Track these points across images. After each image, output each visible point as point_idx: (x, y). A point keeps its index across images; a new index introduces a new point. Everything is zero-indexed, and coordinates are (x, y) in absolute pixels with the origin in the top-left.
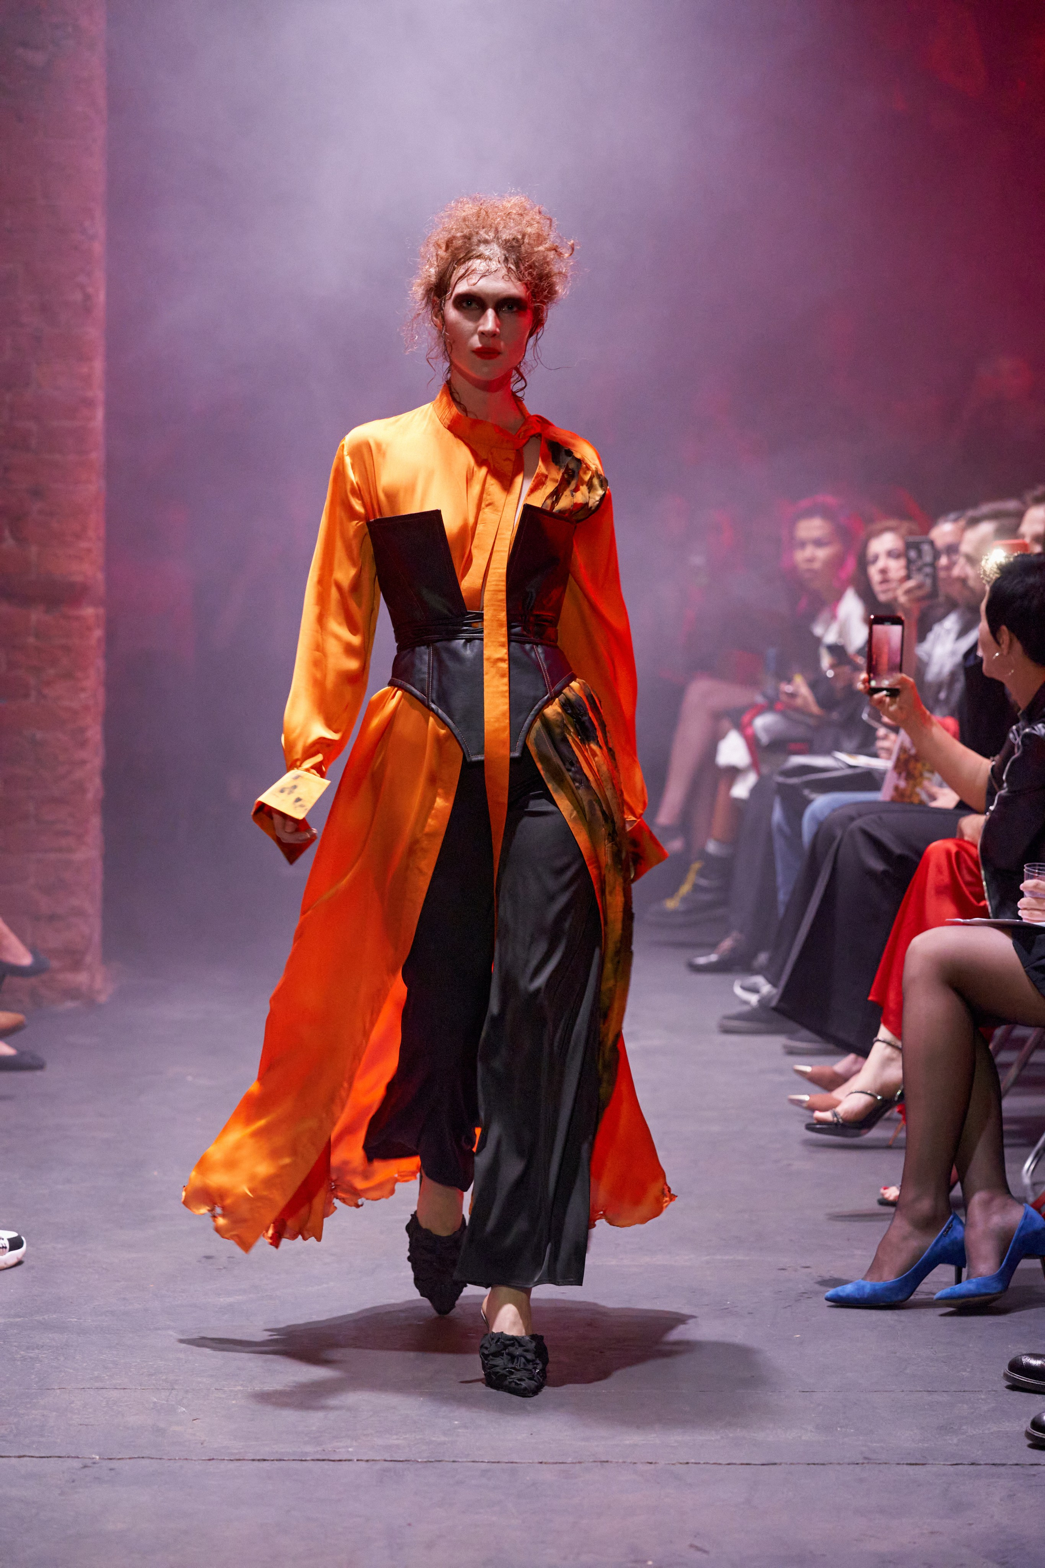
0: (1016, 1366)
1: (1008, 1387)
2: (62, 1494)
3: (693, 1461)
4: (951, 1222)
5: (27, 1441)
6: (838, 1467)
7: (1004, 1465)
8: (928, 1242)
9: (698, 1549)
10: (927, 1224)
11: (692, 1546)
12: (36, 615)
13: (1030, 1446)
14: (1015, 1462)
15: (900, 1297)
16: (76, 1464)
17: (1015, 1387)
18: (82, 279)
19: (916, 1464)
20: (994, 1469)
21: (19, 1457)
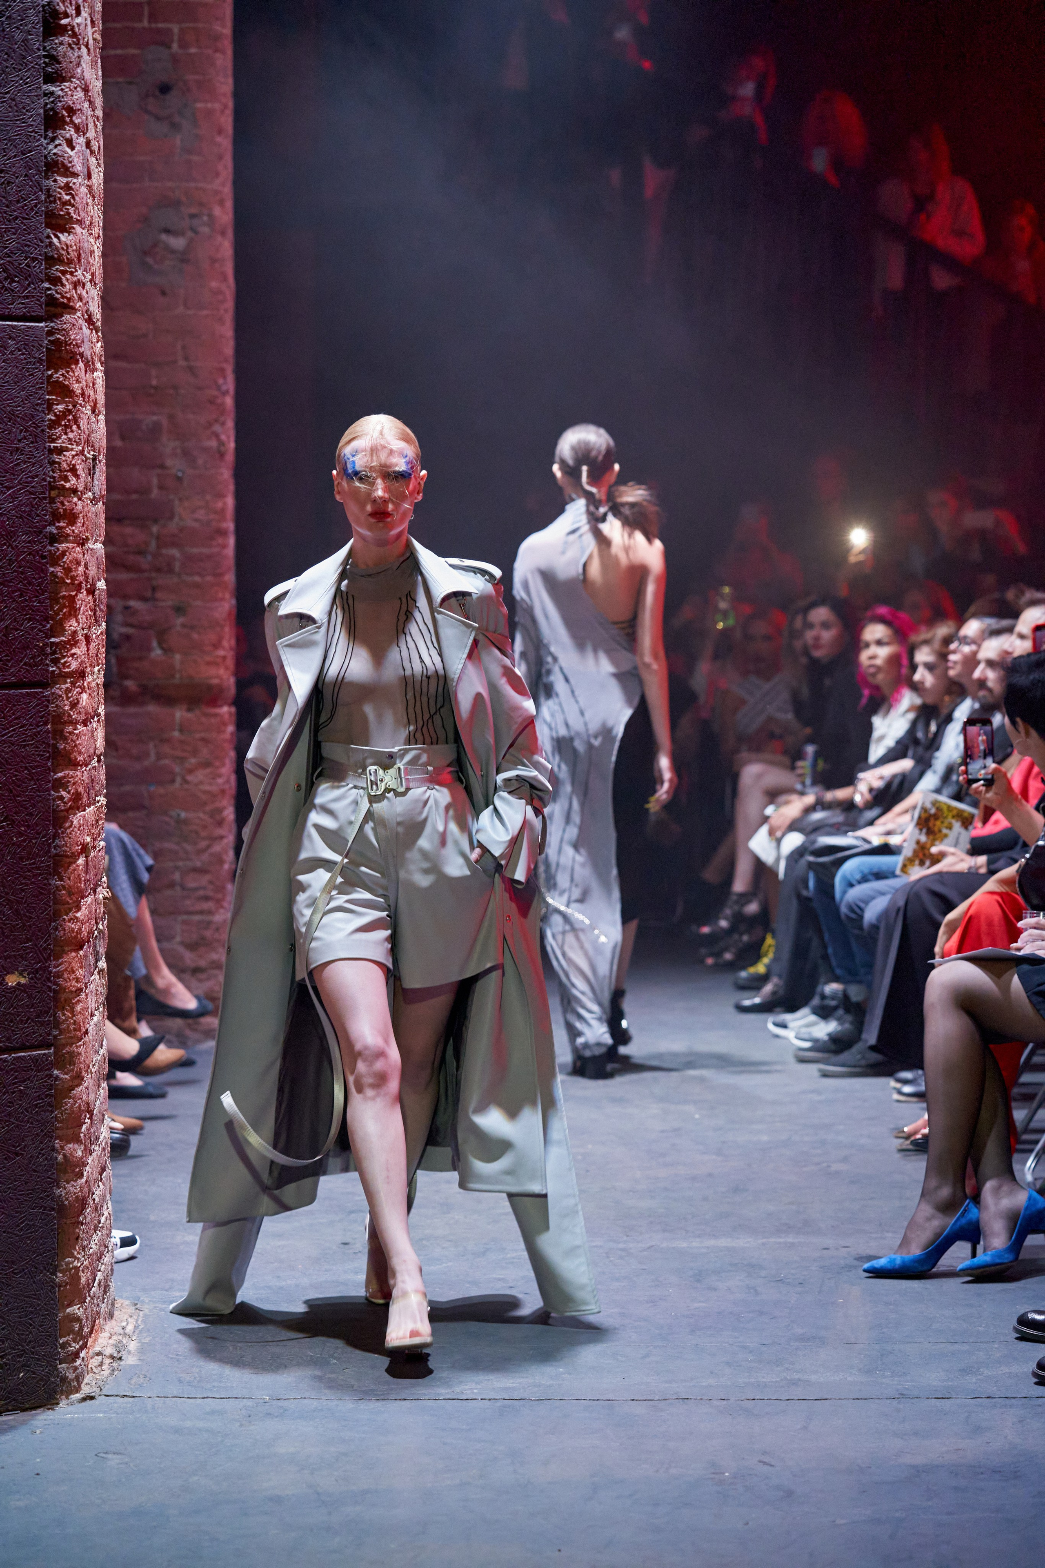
0: (1023, 1321)
1: (1017, 1338)
2: (241, 1425)
3: (758, 1397)
4: (967, 1205)
5: (209, 1386)
6: (877, 1401)
7: (1014, 1398)
8: (950, 1222)
9: (765, 1463)
10: (947, 1207)
11: (760, 1461)
12: (179, 714)
13: (1036, 1383)
14: (1025, 1396)
15: (925, 1268)
16: (250, 1403)
17: (1023, 1338)
18: (217, 428)
19: (943, 1398)
20: (1008, 1401)
21: (203, 1398)
